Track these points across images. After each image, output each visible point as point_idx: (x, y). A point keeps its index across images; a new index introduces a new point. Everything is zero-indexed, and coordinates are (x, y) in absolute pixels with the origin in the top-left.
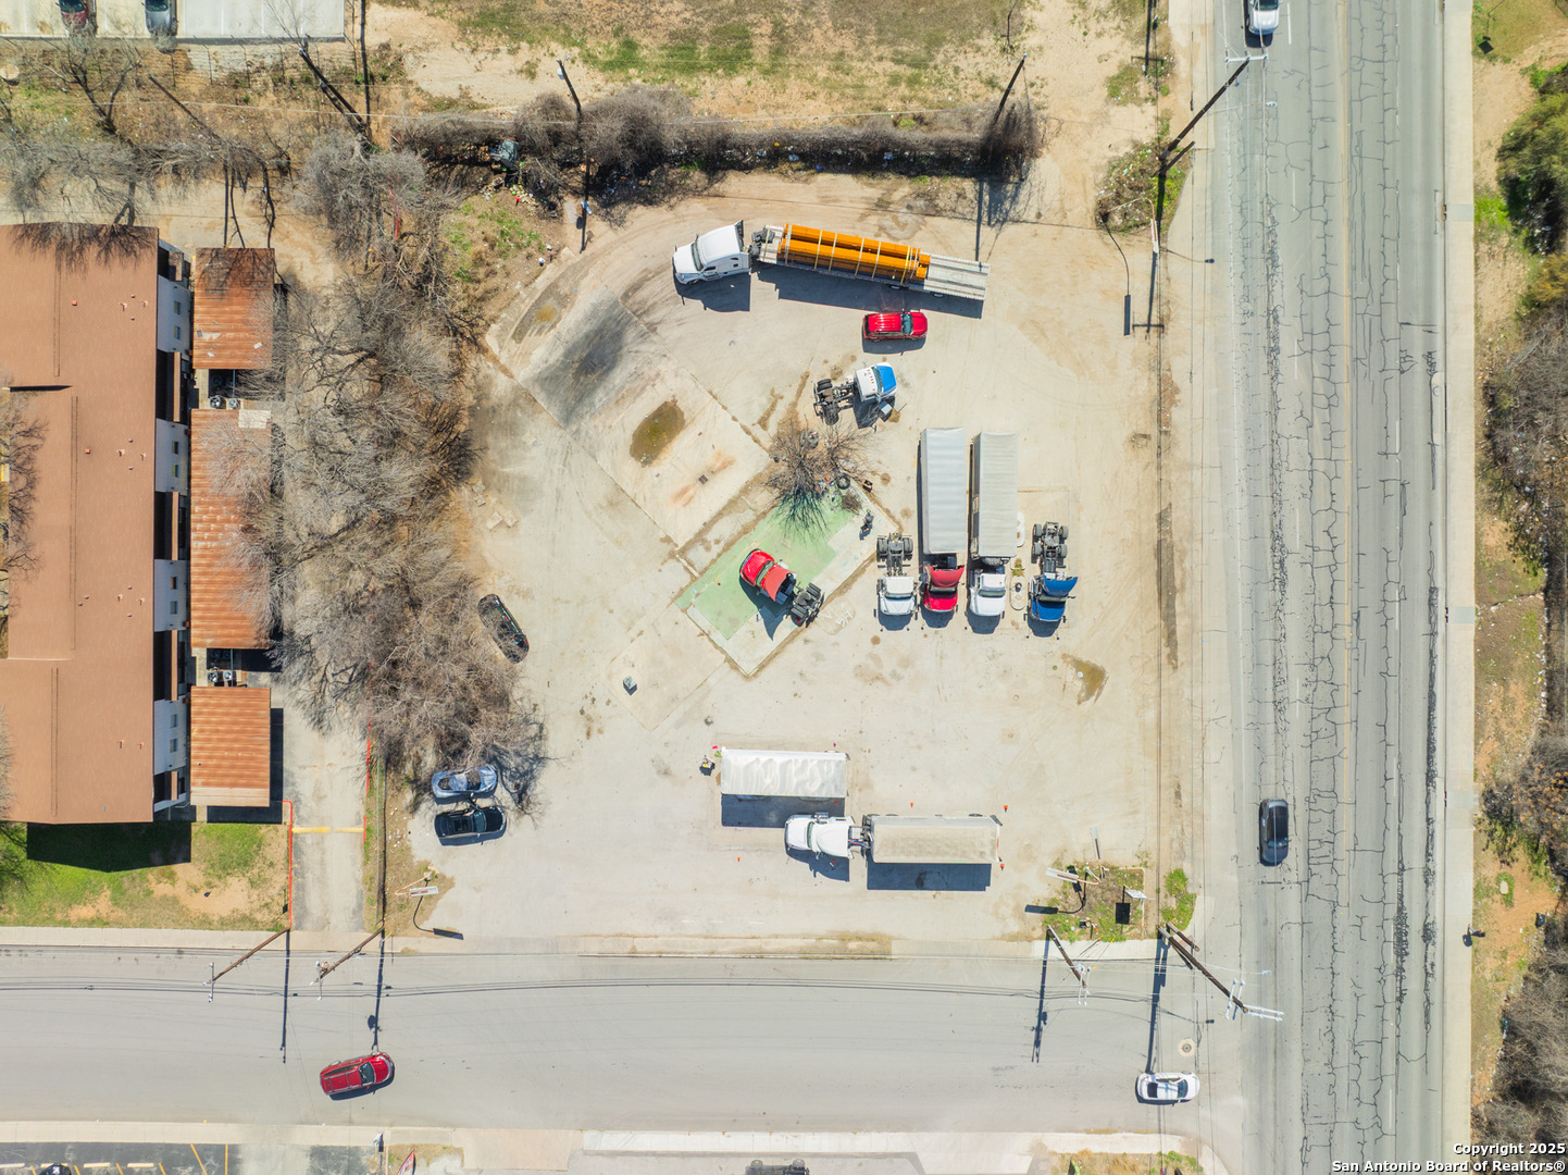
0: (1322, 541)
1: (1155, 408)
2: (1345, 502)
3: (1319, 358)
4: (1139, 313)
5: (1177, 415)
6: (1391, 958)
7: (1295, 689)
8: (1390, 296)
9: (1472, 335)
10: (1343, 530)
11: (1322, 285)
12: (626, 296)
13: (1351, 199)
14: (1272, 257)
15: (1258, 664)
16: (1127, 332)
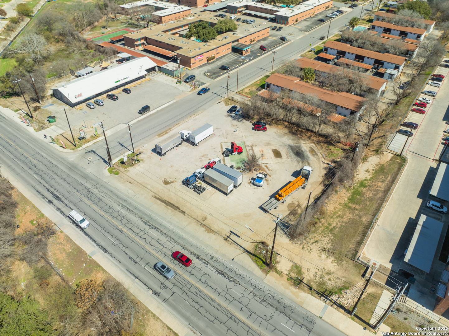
0: (145, 236)
1: (208, 226)
2: (148, 247)
4: (233, 237)
5: (203, 229)
6: (56, 193)
7: (123, 211)
8: (184, 296)
9: (152, 310)
10: (142, 242)
11: (203, 280)
12: (308, 162)
13: (220, 306)
14: (222, 273)
15: (136, 208)
16: (231, 232)
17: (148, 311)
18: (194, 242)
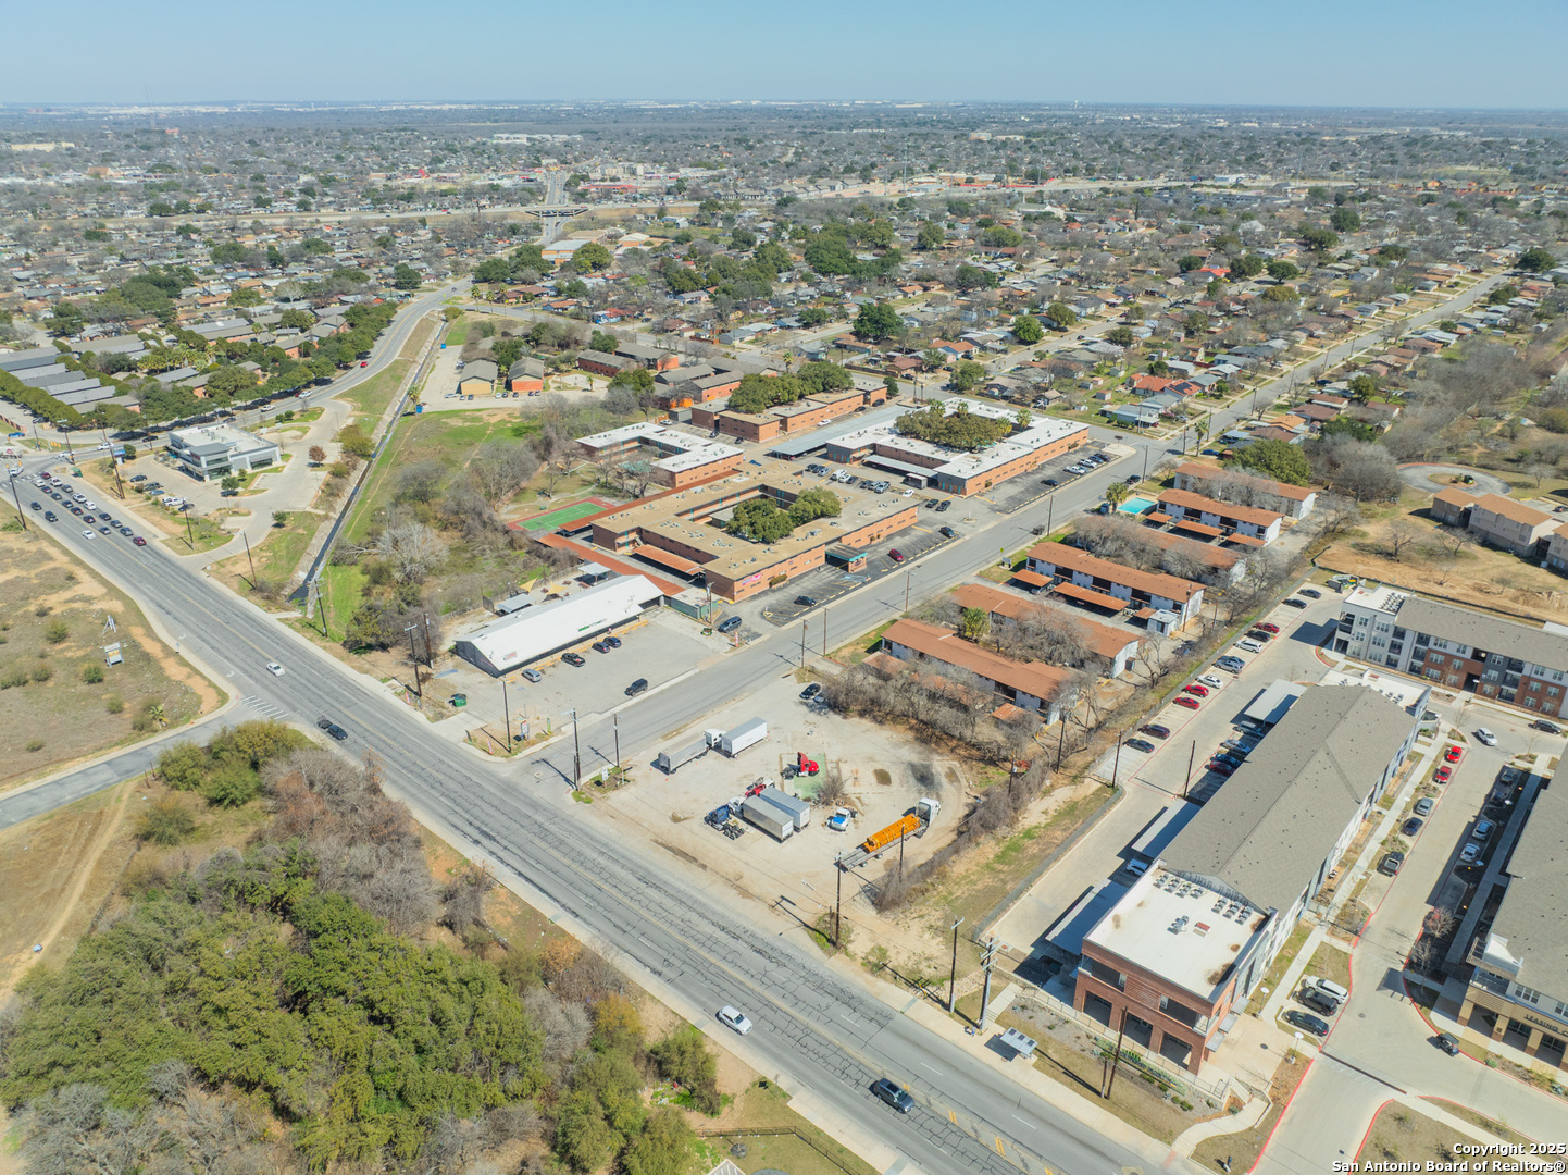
0: (639, 897)
1: (745, 888)
2: (643, 912)
3: (703, 939)
4: (784, 903)
5: (735, 892)
6: (485, 828)
7: (603, 861)
8: (699, 976)
9: (650, 991)
10: (634, 906)
11: (729, 958)
12: (937, 793)
13: (752, 990)
14: (759, 952)
15: (623, 857)
16: (782, 897)
17: (643, 992)
18: (719, 909)
